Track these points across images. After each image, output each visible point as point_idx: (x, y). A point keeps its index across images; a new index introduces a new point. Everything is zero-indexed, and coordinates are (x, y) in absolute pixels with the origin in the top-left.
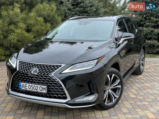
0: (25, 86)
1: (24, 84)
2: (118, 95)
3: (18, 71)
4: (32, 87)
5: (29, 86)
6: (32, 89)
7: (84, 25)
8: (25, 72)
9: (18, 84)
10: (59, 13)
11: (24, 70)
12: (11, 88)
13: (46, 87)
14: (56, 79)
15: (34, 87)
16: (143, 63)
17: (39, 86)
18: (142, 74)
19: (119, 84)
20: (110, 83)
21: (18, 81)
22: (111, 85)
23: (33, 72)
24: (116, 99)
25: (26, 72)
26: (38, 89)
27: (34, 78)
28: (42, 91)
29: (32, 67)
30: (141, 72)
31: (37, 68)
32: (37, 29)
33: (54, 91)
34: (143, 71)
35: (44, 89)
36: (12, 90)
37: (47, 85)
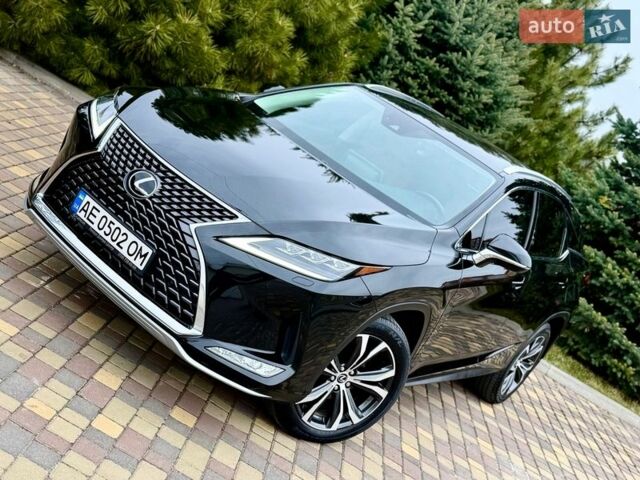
0: (91, 213)
1: (93, 203)
2: (360, 417)
3: (100, 153)
4: (109, 226)
5: (104, 219)
6: (107, 232)
7: (399, 132)
8: (116, 169)
9: (77, 192)
10: (359, 40)
11: (117, 163)
12: (45, 193)
13: (150, 252)
14: (195, 249)
15: (118, 231)
16: (524, 373)
17: (132, 237)
18: (499, 407)
19: (383, 384)
20: (358, 363)
21: (80, 184)
22: (359, 373)
23: (140, 185)
24: (348, 423)
25: (120, 171)
26: (125, 245)
27: (131, 203)
28: (131, 259)
29: (146, 166)
30: (496, 396)
31: (159, 181)
32: (252, 49)
33: (167, 280)
34: (506, 396)
35: (141, 257)
36: (45, 199)
37: (158, 250)
